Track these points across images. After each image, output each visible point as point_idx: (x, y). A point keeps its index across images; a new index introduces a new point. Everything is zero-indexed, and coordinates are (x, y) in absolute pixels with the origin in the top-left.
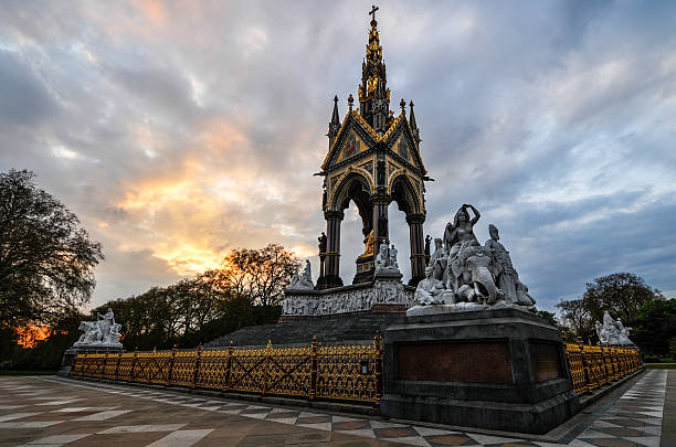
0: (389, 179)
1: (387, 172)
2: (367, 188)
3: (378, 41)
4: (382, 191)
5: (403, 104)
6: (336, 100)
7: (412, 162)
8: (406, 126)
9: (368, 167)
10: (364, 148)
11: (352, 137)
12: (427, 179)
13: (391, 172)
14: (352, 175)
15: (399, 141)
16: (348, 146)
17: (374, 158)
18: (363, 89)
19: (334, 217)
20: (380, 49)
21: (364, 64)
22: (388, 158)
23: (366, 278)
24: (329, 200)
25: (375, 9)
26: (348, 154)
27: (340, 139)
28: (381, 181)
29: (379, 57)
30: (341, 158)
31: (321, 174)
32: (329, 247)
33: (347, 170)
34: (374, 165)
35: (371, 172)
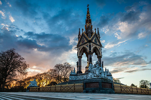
0: (92, 49)
1: (91, 47)
2: (87, 51)
3: (89, 13)
4: (90, 51)
5: (95, 29)
6: (79, 29)
7: (98, 43)
8: (96, 35)
9: (87, 46)
10: (86, 41)
11: (83, 38)
12: (102, 47)
13: (92, 47)
14: (83, 48)
15: (94, 39)
16: (82, 41)
17: (88, 44)
18: (86, 26)
19: (80, 57)
20: (90, 15)
21: (86, 20)
22: (91, 44)
23: (87, 72)
24: (79, 54)
25: (88, 5)
26: (82, 43)
27: (81, 39)
28: (90, 49)
29: (90, 17)
30: (81, 44)
31: (77, 47)
32: (79, 64)
33: (82, 46)
34: (88, 46)
35: (88, 47)
